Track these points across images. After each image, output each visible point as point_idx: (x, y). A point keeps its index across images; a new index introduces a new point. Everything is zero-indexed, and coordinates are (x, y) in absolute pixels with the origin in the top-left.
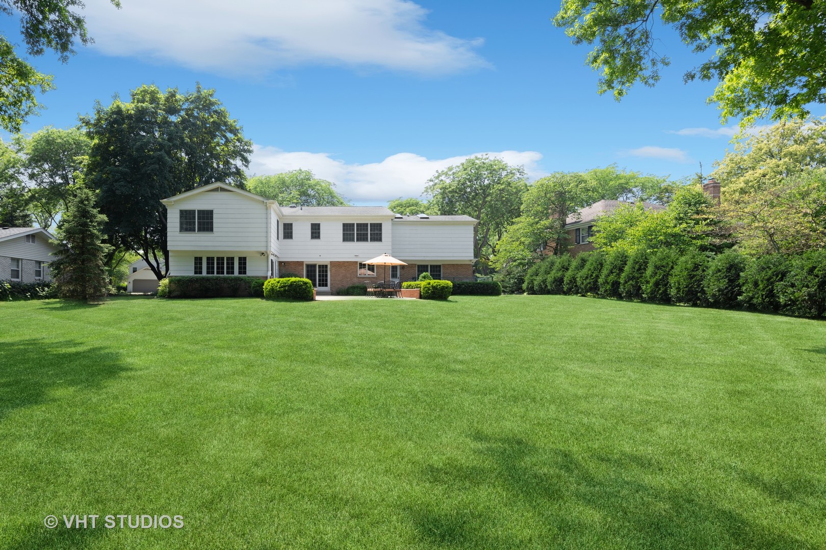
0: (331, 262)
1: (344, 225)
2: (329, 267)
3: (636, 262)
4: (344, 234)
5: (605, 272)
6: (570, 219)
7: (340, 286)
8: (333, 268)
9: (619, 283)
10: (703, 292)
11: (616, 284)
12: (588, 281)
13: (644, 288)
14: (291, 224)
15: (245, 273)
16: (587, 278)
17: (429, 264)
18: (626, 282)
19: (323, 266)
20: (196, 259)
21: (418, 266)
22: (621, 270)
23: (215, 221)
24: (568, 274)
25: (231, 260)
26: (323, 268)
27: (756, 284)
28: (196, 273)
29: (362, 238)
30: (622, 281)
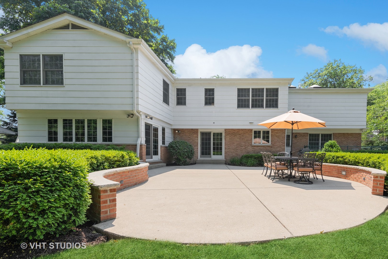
0: (226, 130)
1: (239, 90)
2: (223, 135)
4: (239, 100)
7: (234, 154)
8: (228, 136)
14: (185, 90)
15: (110, 140)
17: (320, 133)
19: (218, 134)
20: (50, 121)
21: (310, 135)
26: (218, 136)
28: (50, 140)
29: (257, 104)
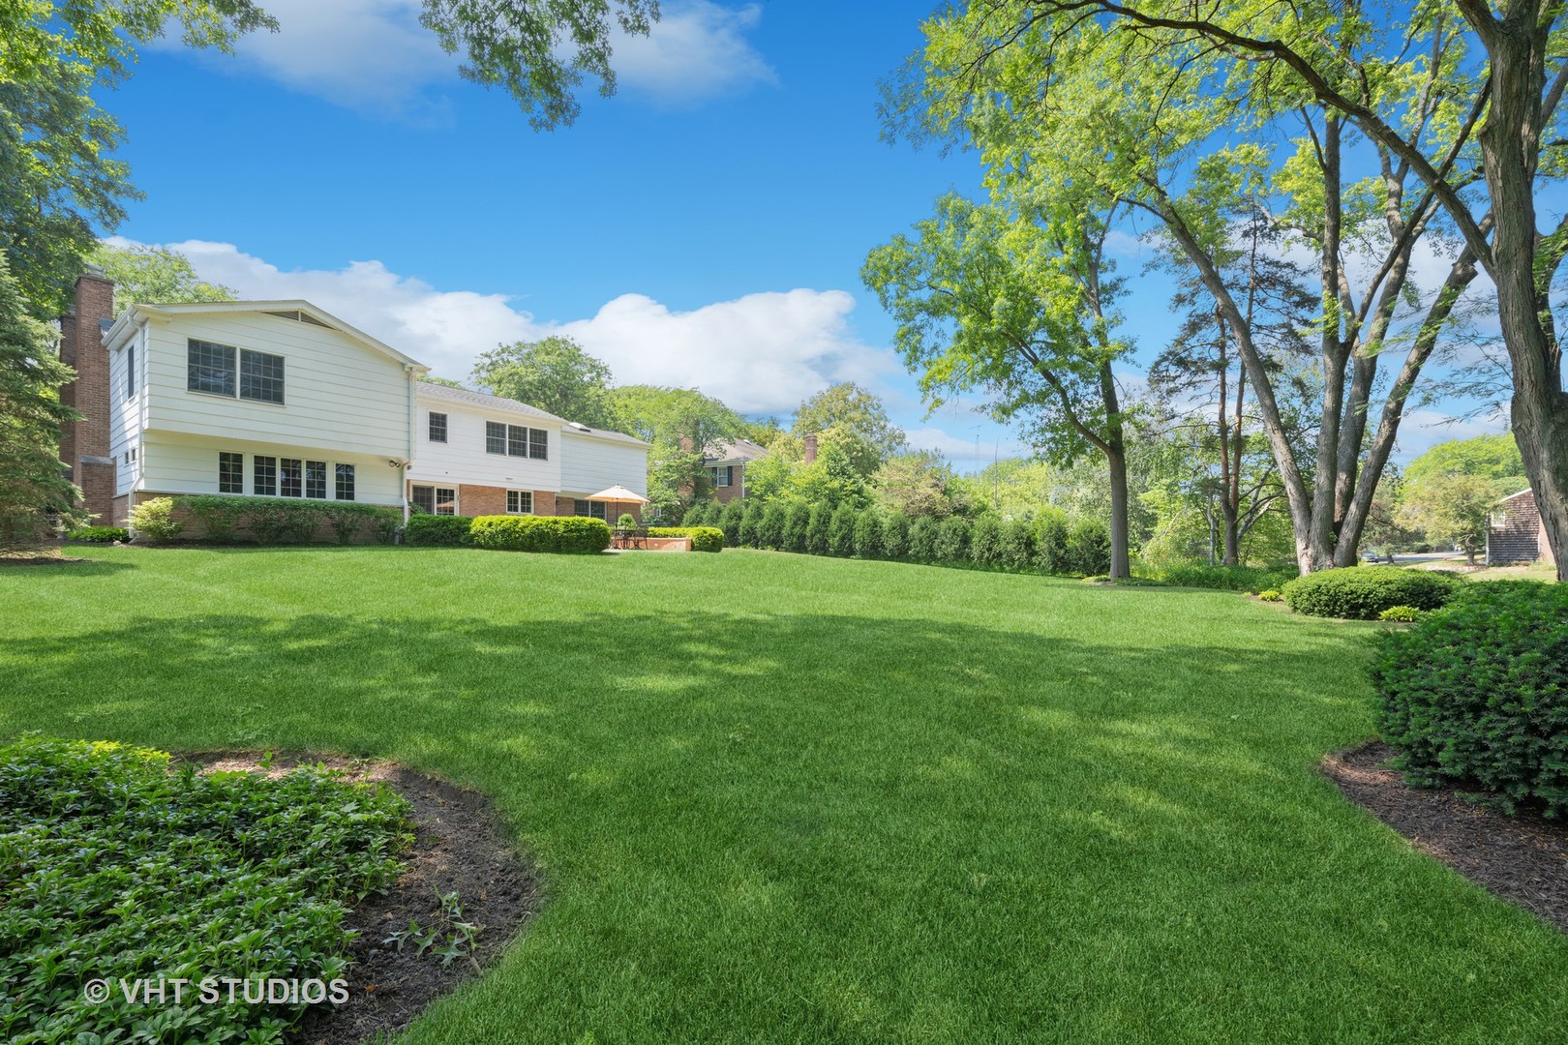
0: (460, 486)
1: (489, 425)
2: (457, 494)
3: (820, 516)
4: (488, 440)
5: (788, 524)
6: (709, 451)
8: (466, 497)
9: (805, 536)
10: (883, 546)
11: (802, 537)
12: (771, 532)
13: (831, 541)
15: (351, 496)
16: (768, 530)
18: (813, 536)
19: (445, 491)
20: (224, 456)
22: (806, 523)
23: (287, 380)
24: (744, 523)
25: (317, 468)
26: (447, 495)
27: (921, 541)
28: (223, 488)
29: (517, 450)
30: (808, 534)
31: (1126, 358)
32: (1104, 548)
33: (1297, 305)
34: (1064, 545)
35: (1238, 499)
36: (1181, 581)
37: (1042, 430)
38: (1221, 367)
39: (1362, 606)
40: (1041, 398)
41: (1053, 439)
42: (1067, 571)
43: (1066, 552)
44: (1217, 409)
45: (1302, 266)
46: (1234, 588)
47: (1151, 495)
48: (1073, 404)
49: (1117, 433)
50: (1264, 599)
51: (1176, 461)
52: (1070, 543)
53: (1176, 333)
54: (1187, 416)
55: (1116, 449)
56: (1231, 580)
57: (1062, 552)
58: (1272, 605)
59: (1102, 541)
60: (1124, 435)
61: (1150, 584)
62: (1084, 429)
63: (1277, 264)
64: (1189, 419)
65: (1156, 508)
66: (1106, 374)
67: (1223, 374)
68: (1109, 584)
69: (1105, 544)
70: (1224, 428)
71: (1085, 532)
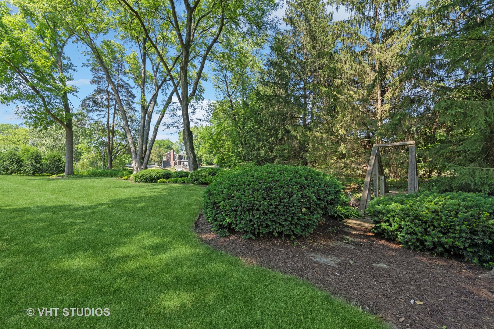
31: (73, 94)
32: (61, 164)
33: (130, 96)
34: (40, 162)
35: (112, 149)
36: (93, 175)
37: (30, 112)
38: (108, 107)
39: (153, 179)
40: (30, 98)
41: (36, 117)
42: (41, 173)
43: (41, 165)
44: (106, 120)
45: (131, 86)
46: (112, 176)
47: (81, 145)
48: (48, 104)
49: (70, 120)
50: (124, 179)
51: (91, 135)
52: (43, 162)
53: (92, 92)
54: (96, 120)
55: (69, 126)
56: (111, 174)
57: (39, 165)
58: (126, 181)
59: (60, 161)
60: (73, 122)
61: (82, 177)
62: (53, 116)
63: (125, 82)
64: (96, 121)
65: (82, 150)
66: (65, 97)
67: (109, 109)
68: (64, 177)
69: (61, 162)
70: (109, 127)
71: (51, 157)
